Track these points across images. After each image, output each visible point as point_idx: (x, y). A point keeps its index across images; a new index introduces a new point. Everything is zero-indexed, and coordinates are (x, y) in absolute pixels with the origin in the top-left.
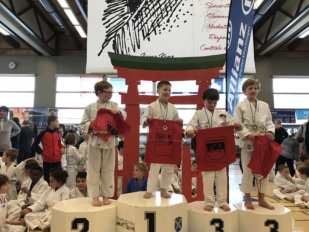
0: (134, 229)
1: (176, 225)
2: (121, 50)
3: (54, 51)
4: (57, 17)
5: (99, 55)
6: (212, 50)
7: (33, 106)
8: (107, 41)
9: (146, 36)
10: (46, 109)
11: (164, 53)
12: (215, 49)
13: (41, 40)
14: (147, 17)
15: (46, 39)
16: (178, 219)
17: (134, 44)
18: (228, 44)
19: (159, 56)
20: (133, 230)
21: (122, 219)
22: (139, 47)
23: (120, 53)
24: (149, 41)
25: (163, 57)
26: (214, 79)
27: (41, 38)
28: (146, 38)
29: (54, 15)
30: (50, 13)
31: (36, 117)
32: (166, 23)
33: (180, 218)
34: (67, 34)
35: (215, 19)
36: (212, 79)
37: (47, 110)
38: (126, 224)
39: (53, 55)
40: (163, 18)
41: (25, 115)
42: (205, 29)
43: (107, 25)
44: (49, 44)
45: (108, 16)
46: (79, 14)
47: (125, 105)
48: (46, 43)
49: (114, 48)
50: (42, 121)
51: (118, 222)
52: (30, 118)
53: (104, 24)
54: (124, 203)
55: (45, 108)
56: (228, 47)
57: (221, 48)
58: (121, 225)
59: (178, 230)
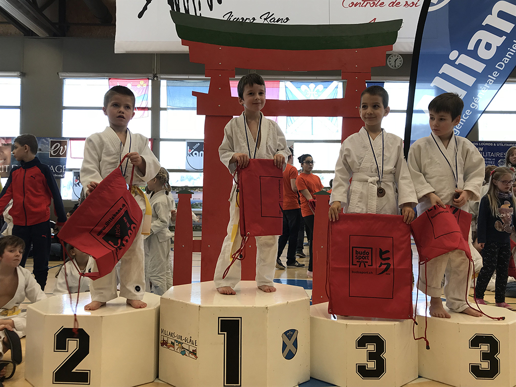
0: (195, 354)
1: (284, 346)
2: (185, 6)
6: (365, 6)
10: (44, 140)
11: (269, 13)
13: (30, 4)
15: (39, 4)
16: (290, 334)
19: (261, 18)
20: (193, 356)
21: (171, 334)
25: (268, 20)
27: (31, 1)
33: (294, 331)
37: (45, 142)
39: (55, 35)
44: (46, 12)
48: (40, 10)
49: (170, 3)
51: (164, 341)
55: (42, 138)
57: (383, 3)
58: (170, 346)
59: (290, 356)
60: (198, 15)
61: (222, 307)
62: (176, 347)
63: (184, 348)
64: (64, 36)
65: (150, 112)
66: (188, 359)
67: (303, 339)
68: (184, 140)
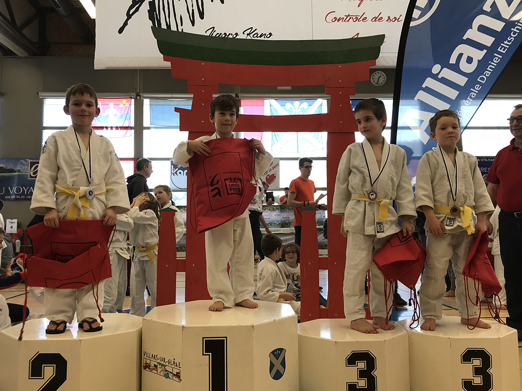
0: (179, 377)
1: (272, 366)
2: (166, 22)
5: (121, 31)
6: (348, 22)
8: (136, 3)
10: (23, 161)
11: (252, 28)
12: (354, 20)
15: (19, 22)
16: (278, 353)
17: (193, 9)
19: (243, 33)
20: (177, 379)
21: (154, 357)
22: (202, 15)
23: (164, 26)
24: (223, 2)
25: (250, 37)
27: (10, 20)
31: (4, 177)
33: (281, 350)
34: (61, 10)
38: (163, 365)
39: (35, 54)
44: (25, 31)
48: (19, 30)
49: (151, 17)
50: (15, 185)
51: (146, 363)
54: (157, 322)
59: (277, 376)
60: (180, 30)
61: (206, 327)
64: (44, 55)
65: (133, 131)
66: (172, 382)
67: (291, 358)
68: (167, 159)
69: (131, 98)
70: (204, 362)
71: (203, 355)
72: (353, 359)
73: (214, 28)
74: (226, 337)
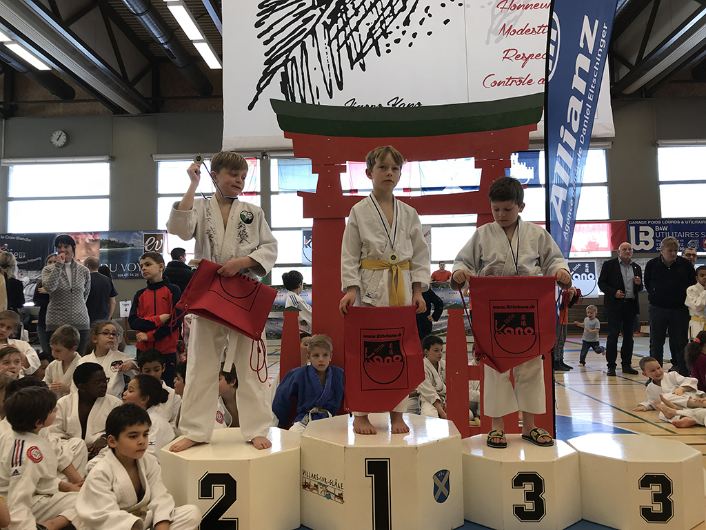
0: (342, 498)
1: (436, 488)
2: (301, 95)
3: (151, 101)
4: (152, 24)
5: (251, 107)
6: (510, 85)
7: (107, 229)
8: (268, 75)
9: (357, 60)
10: (136, 234)
11: (398, 98)
12: (518, 83)
13: (120, 79)
14: (357, 15)
15: (130, 77)
16: (442, 475)
17: (330, 79)
18: (550, 69)
19: (388, 104)
20: (339, 501)
21: (314, 476)
22: (340, 86)
23: (298, 100)
24: (364, 70)
25: (397, 106)
26: (517, 154)
27: (121, 74)
28: (357, 64)
29: (146, 21)
30: (138, 14)
31: (116, 252)
32: (403, 28)
33: (445, 471)
34: (177, 61)
35: (517, 12)
36: (513, 154)
37: (138, 235)
38: (324, 485)
39: (148, 112)
40: (395, 16)
41: (91, 250)
42: (493, 38)
43: (267, 37)
44: (138, 87)
45: (268, 16)
46: (202, 15)
47: (312, 219)
48: (130, 85)
49: (284, 90)
50: (128, 261)
51: (306, 483)
52: (102, 255)
53: (259, 36)
54: (316, 440)
55: (133, 232)
56: (550, 78)
57: (532, 80)
58: (313, 489)
59: (441, 498)
60: (316, 103)
61: (368, 448)
62: (320, 490)
63: (328, 491)
64: (158, 112)
65: (259, 196)
66: (334, 504)
67: (455, 480)
68: (299, 229)
69: (257, 158)
70: (367, 484)
71: (366, 476)
72: (519, 481)
73: (354, 99)
74: (389, 459)
